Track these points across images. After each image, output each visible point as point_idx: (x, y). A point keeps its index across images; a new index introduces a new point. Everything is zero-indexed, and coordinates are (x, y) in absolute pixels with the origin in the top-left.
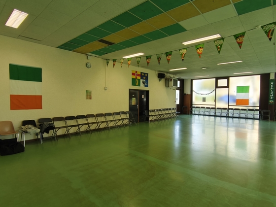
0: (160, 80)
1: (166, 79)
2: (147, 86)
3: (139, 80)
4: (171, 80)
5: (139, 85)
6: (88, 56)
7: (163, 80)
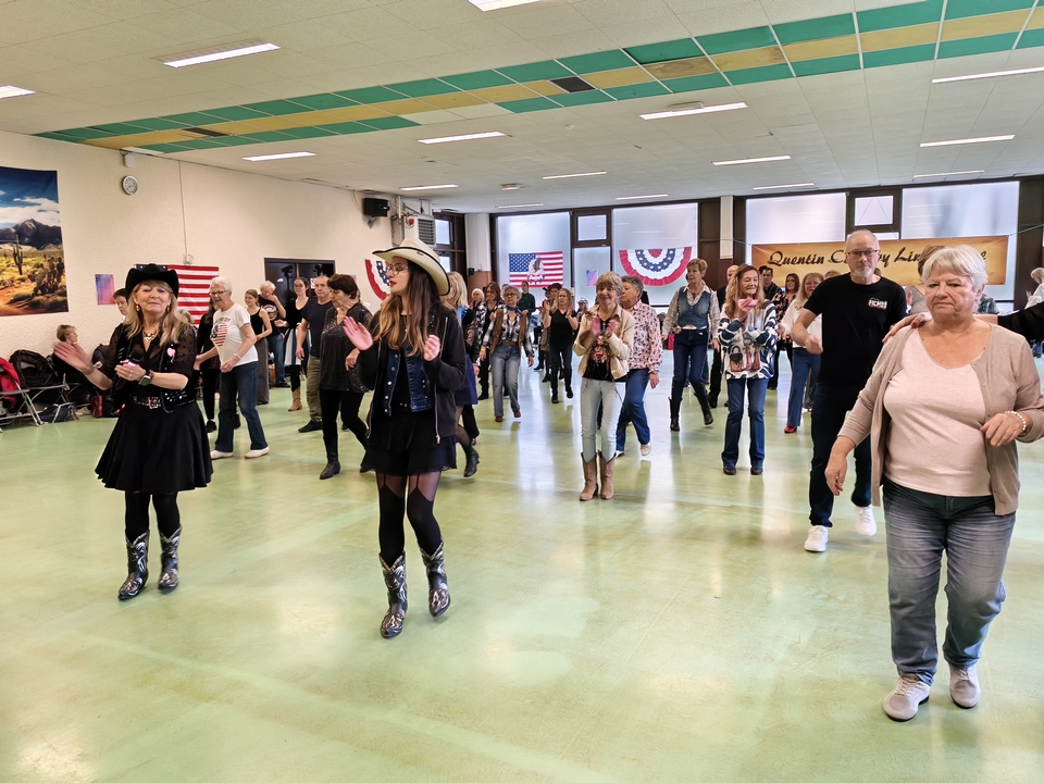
0: (370, 223)
1: (394, 219)
4: (411, 222)
6: (124, 154)
7: (384, 222)
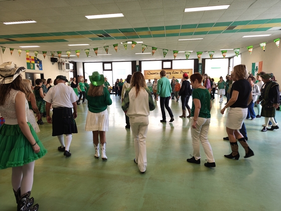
0: (53, 64)
1: (59, 63)
2: (41, 69)
3: (34, 64)
4: (64, 64)
5: (34, 69)
7: (56, 64)
